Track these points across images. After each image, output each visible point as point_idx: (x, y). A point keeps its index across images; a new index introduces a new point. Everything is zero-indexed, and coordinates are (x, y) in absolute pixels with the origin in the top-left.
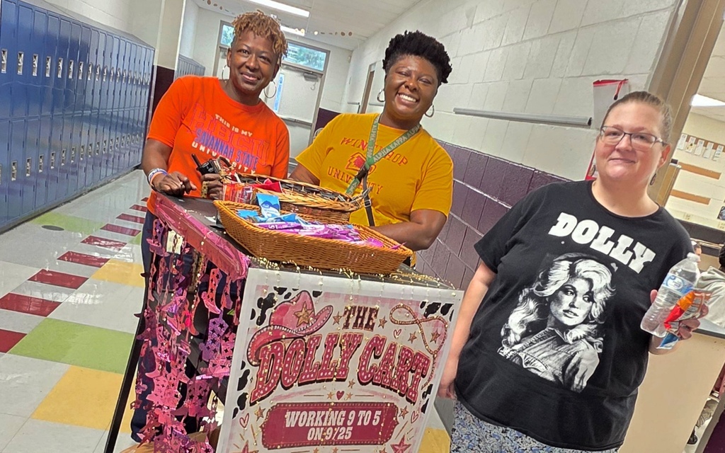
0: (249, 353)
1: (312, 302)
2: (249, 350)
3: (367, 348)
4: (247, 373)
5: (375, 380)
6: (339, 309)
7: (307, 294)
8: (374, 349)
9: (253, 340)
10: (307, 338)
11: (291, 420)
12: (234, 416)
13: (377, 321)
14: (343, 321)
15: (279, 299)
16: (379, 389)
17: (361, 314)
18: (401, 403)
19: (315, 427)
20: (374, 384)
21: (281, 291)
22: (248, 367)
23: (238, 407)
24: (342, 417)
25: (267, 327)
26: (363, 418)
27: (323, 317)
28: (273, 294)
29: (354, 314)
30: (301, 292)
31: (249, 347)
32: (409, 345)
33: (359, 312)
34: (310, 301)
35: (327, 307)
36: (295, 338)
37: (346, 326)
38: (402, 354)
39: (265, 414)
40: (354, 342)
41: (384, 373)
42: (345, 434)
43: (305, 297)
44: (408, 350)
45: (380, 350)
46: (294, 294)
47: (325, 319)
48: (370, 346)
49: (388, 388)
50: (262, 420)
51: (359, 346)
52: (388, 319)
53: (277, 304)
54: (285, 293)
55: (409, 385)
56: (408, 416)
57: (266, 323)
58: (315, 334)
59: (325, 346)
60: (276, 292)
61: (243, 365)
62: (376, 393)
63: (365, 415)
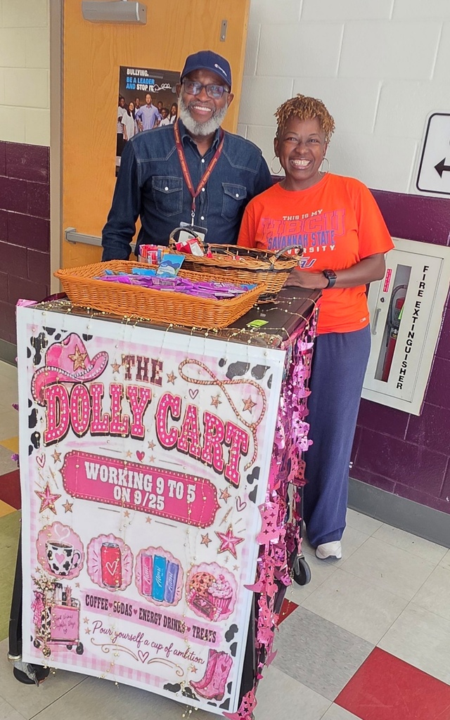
0: (33, 392)
1: (84, 346)
2: (33, 389)
3: (160, 407)
4: (34, 412)
5: (181, 447)
6: (115, 356)
7: (77, 336)
8: (169, 408)
9: (34, 380)
10: (88, 385)
11: (92, 471)
12: (30, 453)
13: (163, 375)
14: (123, 370)
15: (50, 339)
16: (187, 458)
17: (143, 365)
18: (219, 482)
19: (121, 487)
20: (179, 450)
21: (51, 331)
22: (35, 406)
23: (33, 445)
24: (148, 482)
25: (44, 367)
26: (175, 489)
27: (100, 363)
28: (44, 334)
29: (133, 363)
30: (70, 334)
31: (32, 386)
32: (212, 410)
33: (140, 363)
34: (81, 345)
35: (102, 352)
36: (76, 383)
37: (128, 376)
38: (208, 421)
39: (62, 457)
40: (142, 396)
41: (189, 440)
42: (156, 503)
43: (75, 340)
44: (213, 417)
45: (177, 410)
46: (64, 336)
47: (102, 366)
48: (164, 405)
49: (199, 459)
50: (60, 465)
51: (150, 402)
52: (177, 374)
53: (49, 345)
54: (55, 334)
55: (226, 462)
56: (232, 501)
57: (42, 364)
58: (96, 381)
59: (111, 396)
60: (46, 332)
61: (30, 404)
62: (183, 463)
63: (176, 487)
